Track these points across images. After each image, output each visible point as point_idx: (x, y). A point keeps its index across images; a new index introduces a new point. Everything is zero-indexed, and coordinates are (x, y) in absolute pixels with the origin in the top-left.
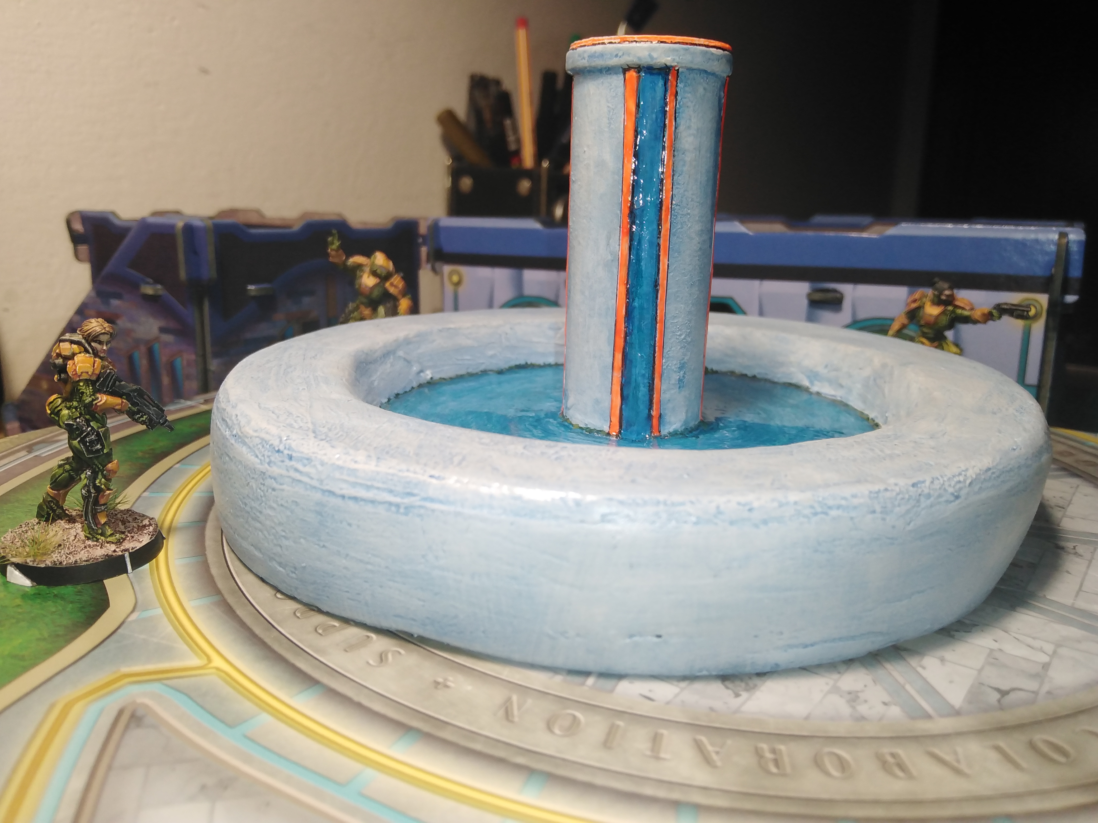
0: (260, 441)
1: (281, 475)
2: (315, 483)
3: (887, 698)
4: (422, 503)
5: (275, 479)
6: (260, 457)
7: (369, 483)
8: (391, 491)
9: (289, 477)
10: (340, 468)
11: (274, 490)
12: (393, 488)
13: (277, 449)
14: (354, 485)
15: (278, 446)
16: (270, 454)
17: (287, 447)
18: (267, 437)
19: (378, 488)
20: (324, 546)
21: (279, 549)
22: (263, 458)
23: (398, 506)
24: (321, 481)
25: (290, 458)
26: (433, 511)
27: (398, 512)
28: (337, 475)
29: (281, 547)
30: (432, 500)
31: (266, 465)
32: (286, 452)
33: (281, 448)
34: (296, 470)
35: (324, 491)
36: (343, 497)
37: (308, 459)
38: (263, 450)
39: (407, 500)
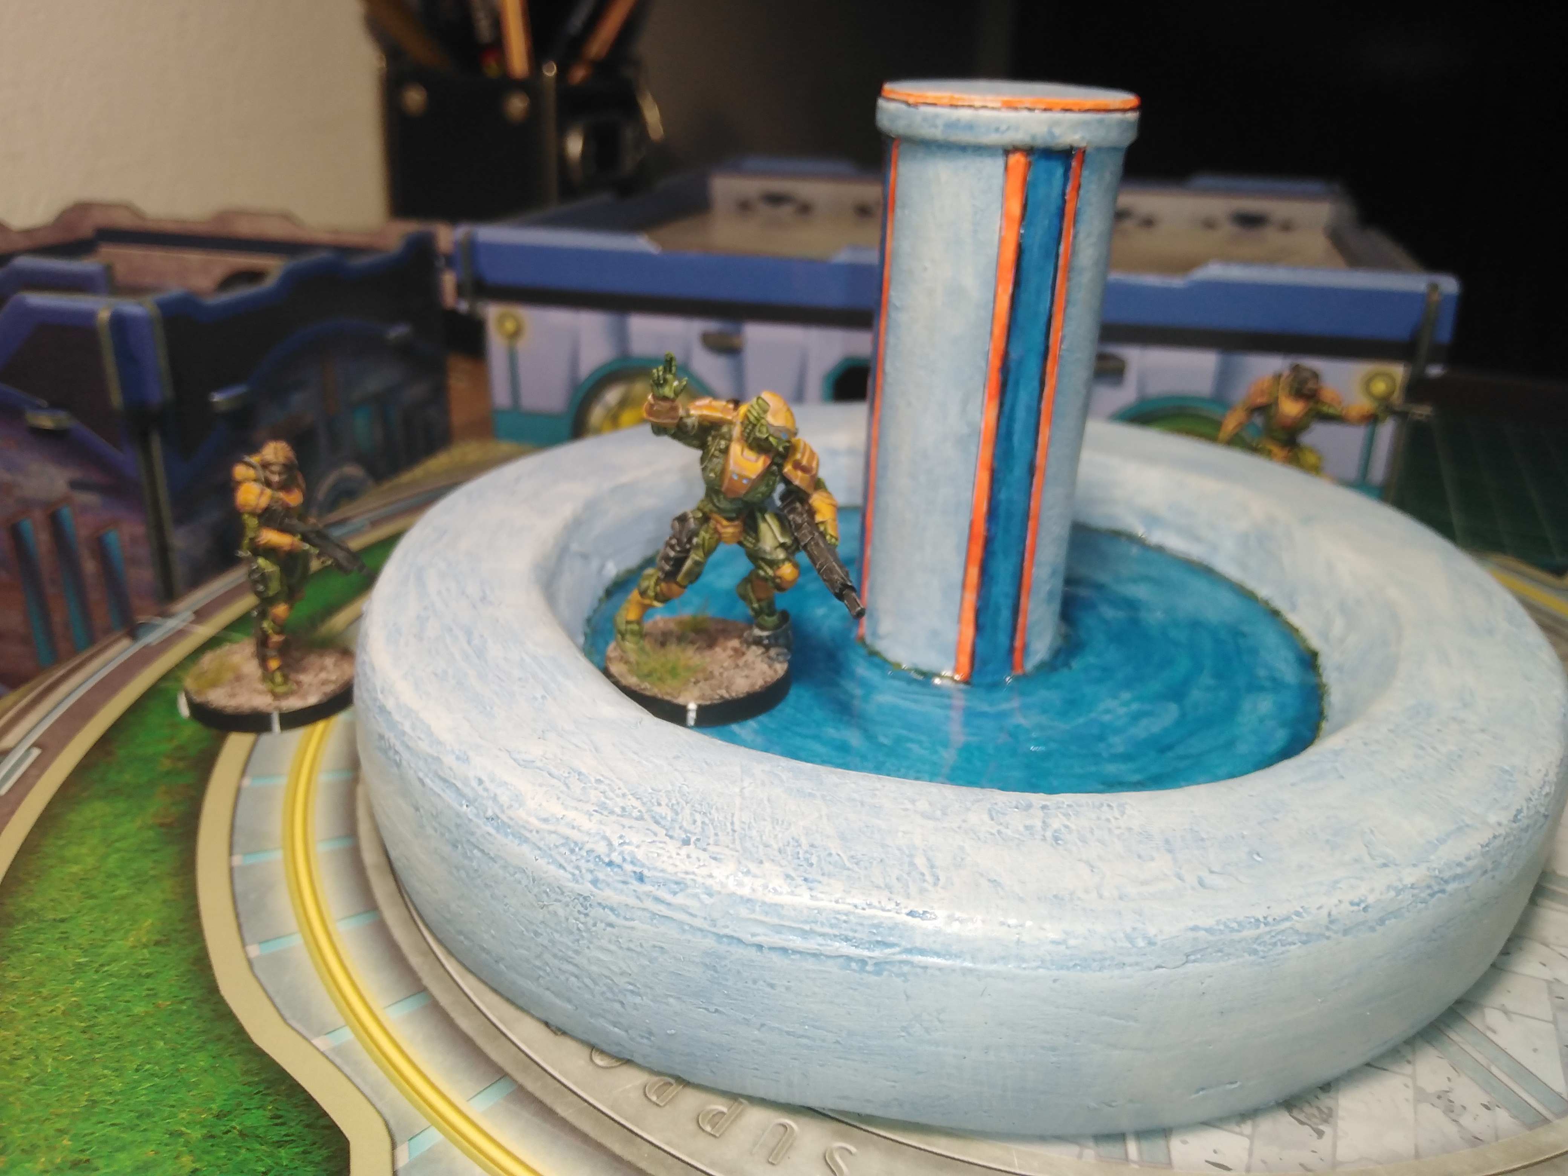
0: (562, 841)
1: (627, 905)
2: (698, 923)
3: (1485, 1099)
4: (904, 957)
5: (612, 910)
6: (569, 868)
7: (807, 927)
8: (847, 939)
9: (644, 909)
10: (748, 901)
11: (611, 925)
12: (851, 934)
13: (607, 860)
14: (778, 929)
15: (609, 855)
16: (591, 866)
17: (628, 859)
18: (574, 835)
19: (823, 935)
20: (716, 1011)
21: (617, 1006)
22: (577, 872)
23: (863, 962)
24: (714, 922)
25: (641, 878)
26: (925, 968)
27: (862, 970)
28: (744, 912)
29: (622, 1003)
30: (922, 952)
31: (590, 886)
32: (629, 867)
33: (616, 857)
34: (657, 900)
35: (719, 937)
36: (760, 947)
37: (677, 883)
38: (574, 858)
39: (877, 953)
